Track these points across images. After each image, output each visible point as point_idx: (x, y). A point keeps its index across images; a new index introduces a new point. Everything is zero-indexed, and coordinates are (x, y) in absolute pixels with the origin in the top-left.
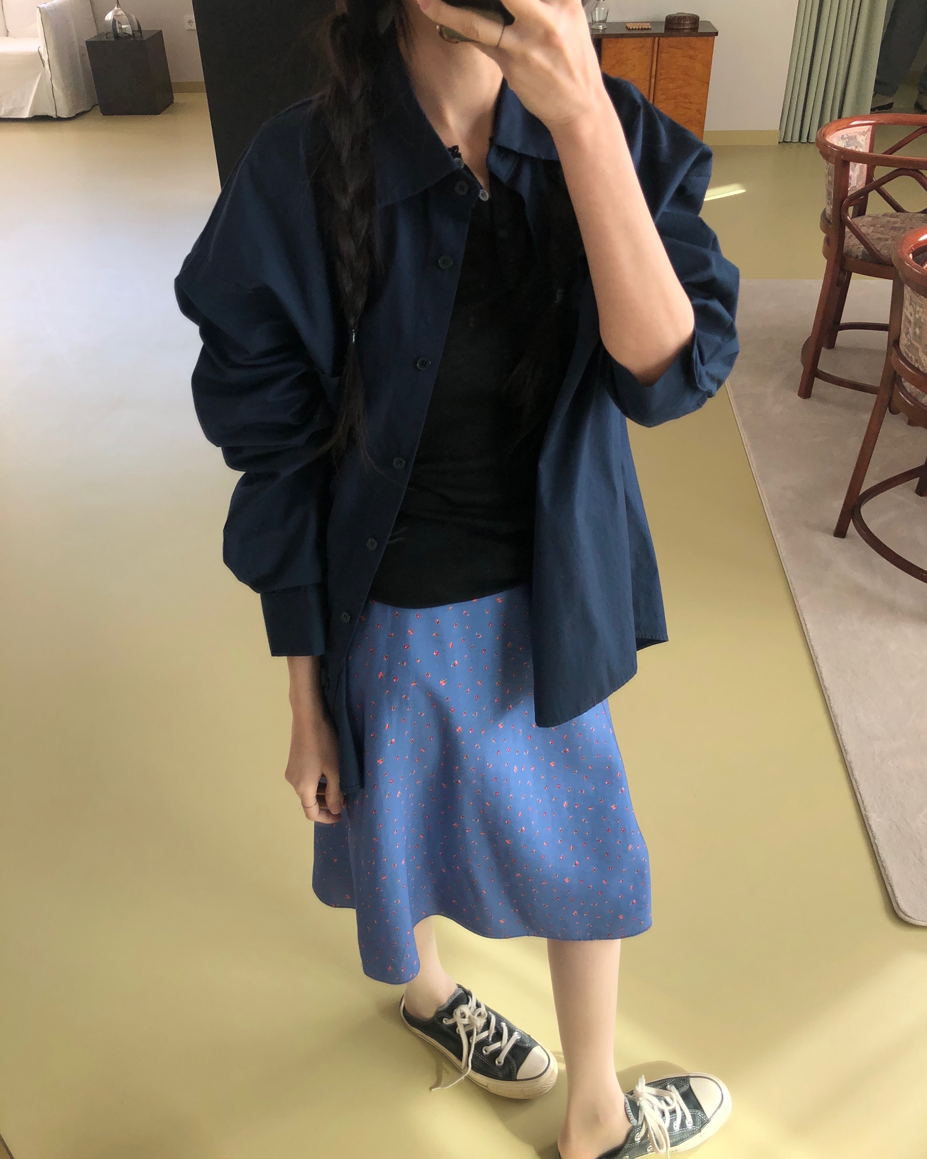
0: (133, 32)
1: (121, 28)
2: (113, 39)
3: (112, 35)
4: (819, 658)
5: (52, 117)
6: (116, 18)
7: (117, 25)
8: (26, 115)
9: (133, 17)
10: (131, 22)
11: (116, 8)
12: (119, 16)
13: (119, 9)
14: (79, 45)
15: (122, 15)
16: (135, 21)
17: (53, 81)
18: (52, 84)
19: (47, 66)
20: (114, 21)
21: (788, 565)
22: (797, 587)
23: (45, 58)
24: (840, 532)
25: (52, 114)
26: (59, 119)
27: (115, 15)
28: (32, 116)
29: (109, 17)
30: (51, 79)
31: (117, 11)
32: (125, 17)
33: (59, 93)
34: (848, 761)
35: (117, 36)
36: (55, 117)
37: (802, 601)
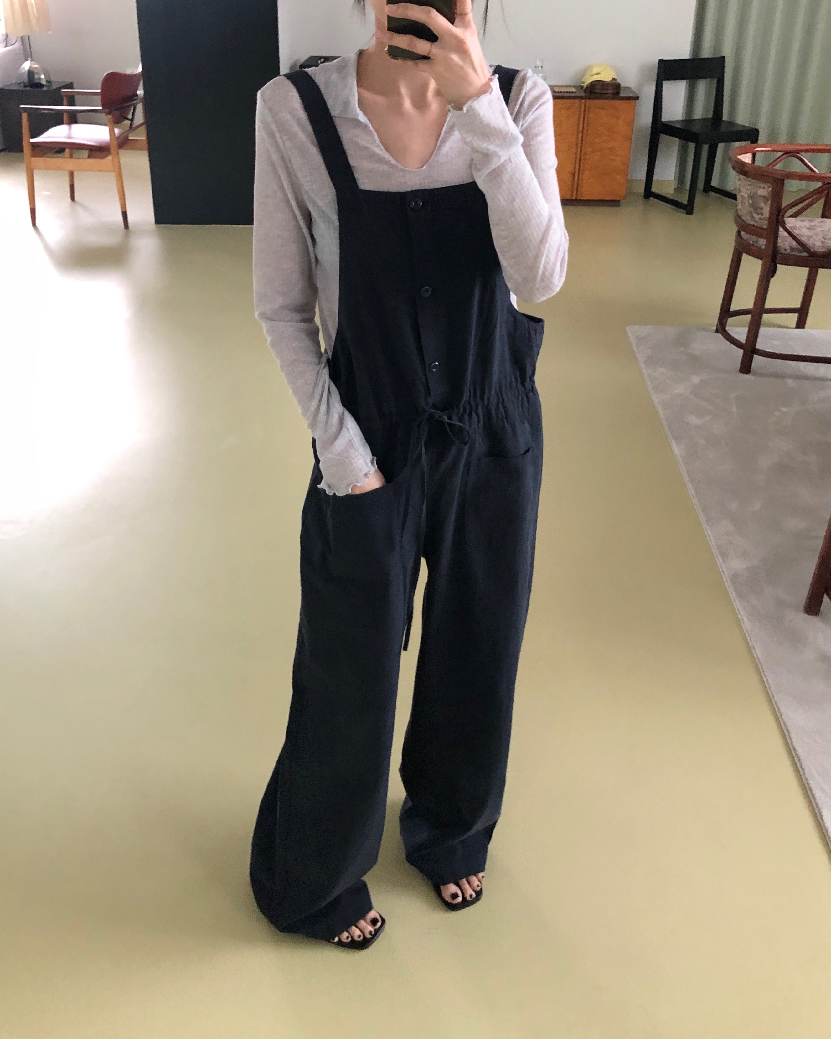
1: (36, 79)
11: (29, 62)
13: (33, 62)
15: (37, 67)
29: (23, 68)
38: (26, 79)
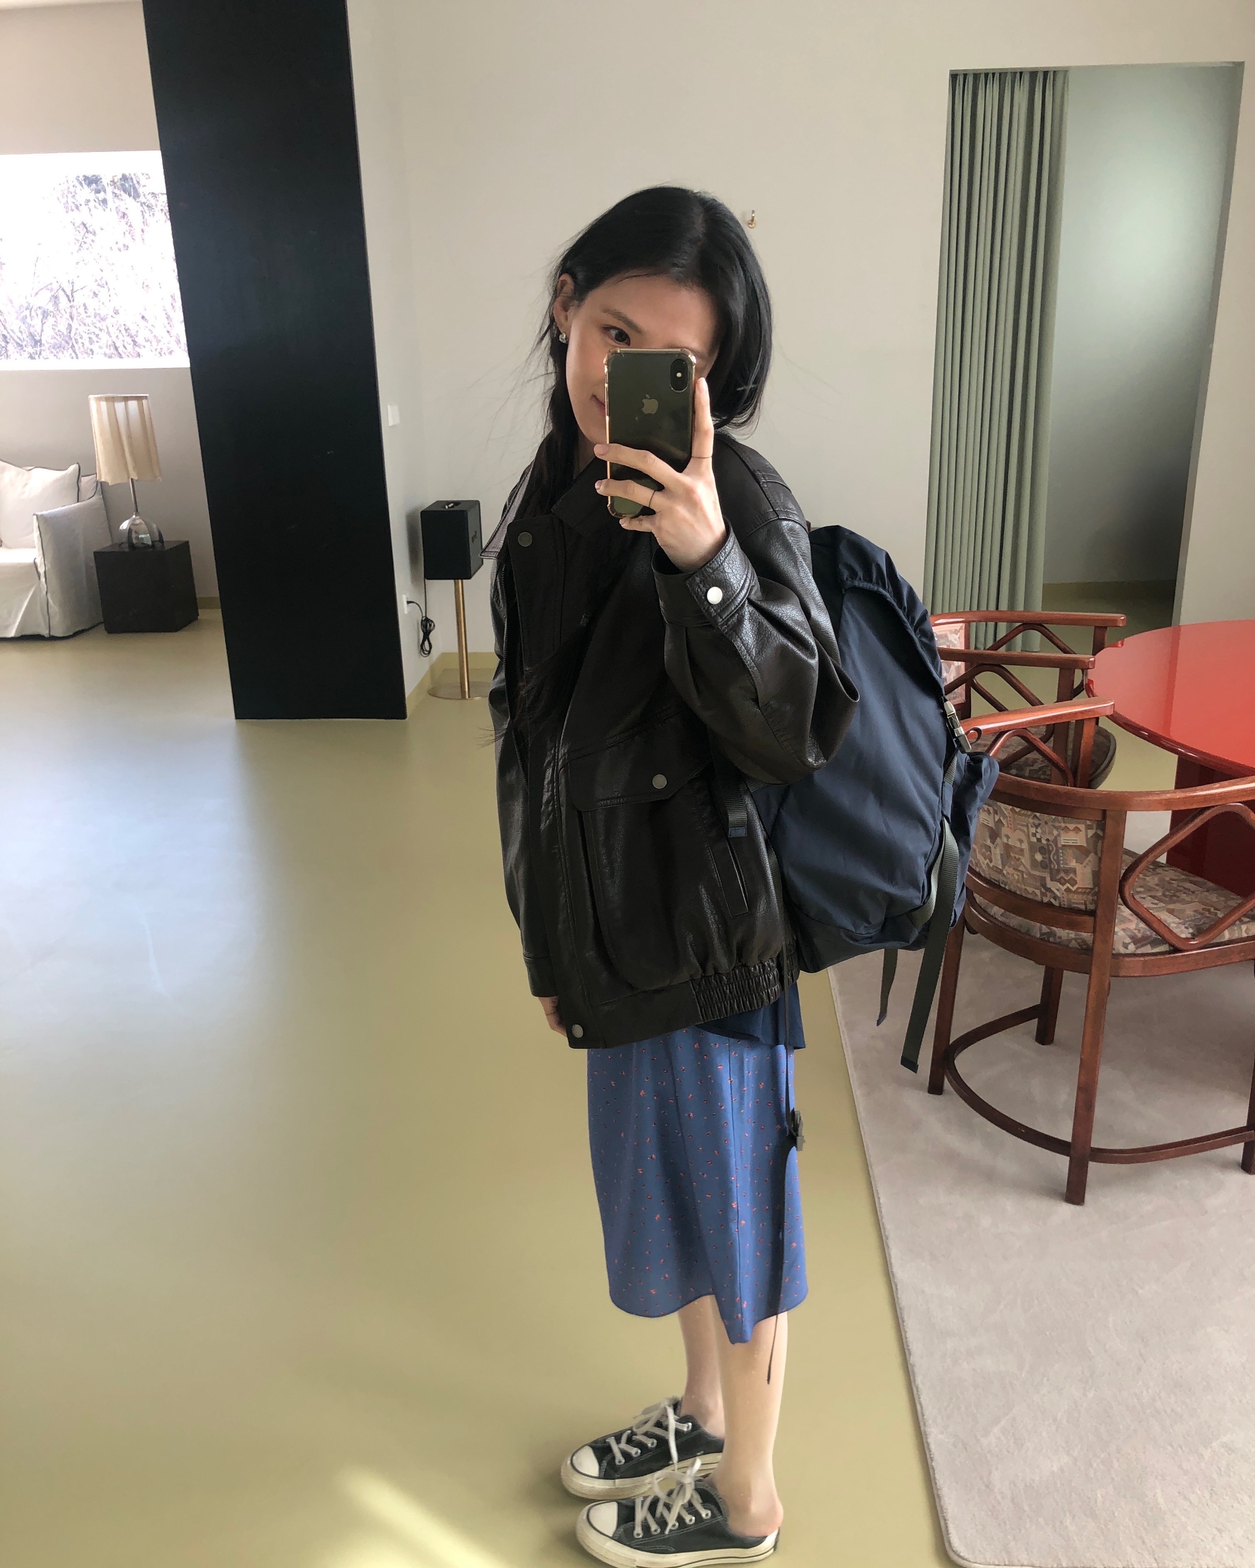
0: (152, 542)
1: (137, 538)
2: (127, 550)
3: (127, 545)
4: (890, 1238)
5: (44, 636)
6: (133, 528)
7: (134, 535)
8: (12, 633)
9: (155, 526)
10: (151, 533)
11: (134, 516)
12: (137, 525)
13: (138, 517)
14: (85, 558)
15: (140, 524)
16: (156, 530)
17: (49, 595)
18: (48, 600)
19: (43, 579)
20: (130, 530)
21: (865, 1128)
22: (873, 1153)
23: (41, 570)
24: (935, 1088)
25: (45, 632)
26: (53, 638)
27: (133, 524)
28: (19, 635)
29: (125, 525)
30: (47, 593)
31: (134, 520)
32: (144, 526)
33: (54, 608)
34: (911, 1364)
35: (132, 546)
36: (47, 636)
37: (877, 1171)
38: (125, 539)
